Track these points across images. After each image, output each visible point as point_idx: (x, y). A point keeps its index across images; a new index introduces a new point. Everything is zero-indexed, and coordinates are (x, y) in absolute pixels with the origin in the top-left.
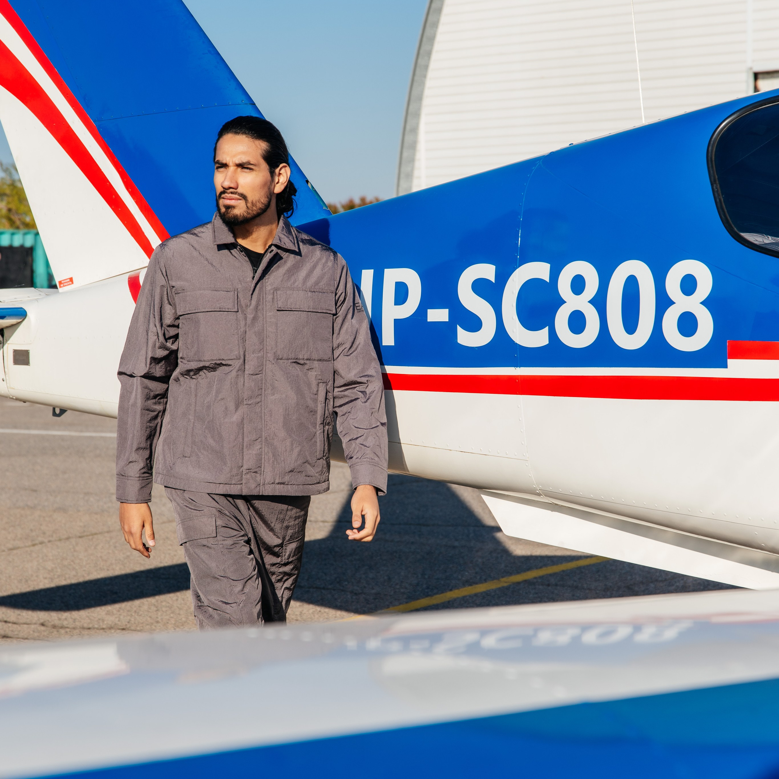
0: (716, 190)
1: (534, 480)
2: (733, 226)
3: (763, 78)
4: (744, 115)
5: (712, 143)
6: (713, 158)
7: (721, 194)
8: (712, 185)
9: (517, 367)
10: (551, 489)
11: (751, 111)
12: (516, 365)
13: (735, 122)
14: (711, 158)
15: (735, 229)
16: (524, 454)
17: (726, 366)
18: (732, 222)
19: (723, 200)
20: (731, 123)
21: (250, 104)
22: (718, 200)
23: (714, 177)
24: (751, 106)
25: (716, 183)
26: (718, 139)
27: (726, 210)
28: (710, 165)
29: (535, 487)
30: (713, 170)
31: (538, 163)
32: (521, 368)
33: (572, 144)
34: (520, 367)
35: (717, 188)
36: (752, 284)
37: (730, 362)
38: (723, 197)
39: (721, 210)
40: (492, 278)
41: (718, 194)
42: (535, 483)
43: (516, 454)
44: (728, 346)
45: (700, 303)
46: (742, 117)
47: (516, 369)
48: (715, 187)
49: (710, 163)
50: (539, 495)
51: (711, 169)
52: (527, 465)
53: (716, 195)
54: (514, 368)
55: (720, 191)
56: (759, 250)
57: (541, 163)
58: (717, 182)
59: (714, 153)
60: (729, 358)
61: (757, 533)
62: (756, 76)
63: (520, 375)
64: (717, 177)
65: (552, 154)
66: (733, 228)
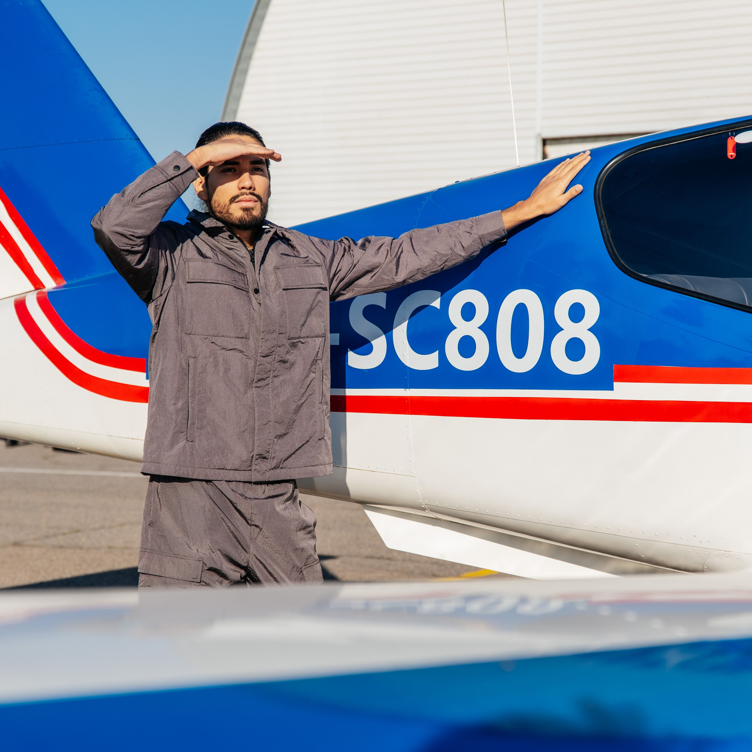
0: (604, 225)
1: (421, 496)
2: (620, 258)
3: (551, 144)
4: (629, 156)
5: (599, 181)
6: (601, 195)
7: (608, 229)
8: (599, 220)
9: (407, 388)
10: (437, 503)
11: (635, 153)
12: (405, 387)
13: (620, 162)
14: (599, 195)
15: (622, 261)
16: (412, 471)
17: (612, 389)
18: (619, 254)
19: (610, 234)
20: (617, 164)
21: (134, 139)
22: (605, 235)
23: (602, 213)
24: (636, 149)
25: (603, 219)
26: (604, 178)
27: (613, 244)
28: (598, 202)
29: (421, 502)
30: (600, 207)
31: (428, 198)
32: (411, 389)
33: (458, 181)
34: (409, 388)
35: (604, 223)
36: (638, 313)
37: (616, 384)
38: (610, 232)
39: (608, 244)
40: (383, 304)
41: (606, 229)
42: (421, 498)
43: (404, 470)
44: (614, 370)
45: (588, 330)
46: (627, 158)
47: (405, 390)
48: (602, 223)
49: (597, 200)
50: (424, 509)
51: (598, 205)
52: (414, 480)
53: (604, 230)
54: (403, 389)
55: (607, 226)
56: (645, 281)
57: (430, 198)
58: (605, 218)
59: (601, 191)
60: (614, 382)
61: (638, 545)
62: (545, 142)
63: (410, 396)
64: (604, 213)
65: (440, 190)
66: (620, 261)
